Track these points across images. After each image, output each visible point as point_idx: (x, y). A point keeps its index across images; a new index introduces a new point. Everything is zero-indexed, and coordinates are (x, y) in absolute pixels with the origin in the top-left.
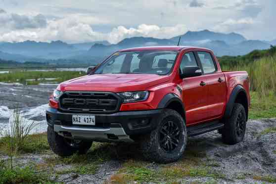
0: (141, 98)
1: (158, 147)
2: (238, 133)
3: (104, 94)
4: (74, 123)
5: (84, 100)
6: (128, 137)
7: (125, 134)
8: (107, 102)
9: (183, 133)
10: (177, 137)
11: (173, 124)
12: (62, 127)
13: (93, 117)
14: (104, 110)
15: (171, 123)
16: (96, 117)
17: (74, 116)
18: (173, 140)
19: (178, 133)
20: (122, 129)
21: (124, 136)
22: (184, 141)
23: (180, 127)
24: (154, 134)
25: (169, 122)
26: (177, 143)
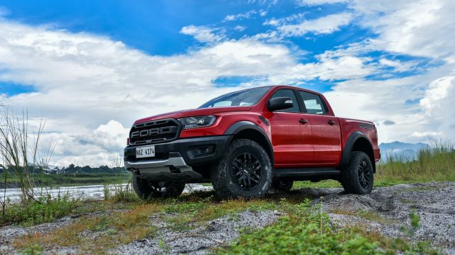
0: (206, 123)
1: (229, 182)
2: (362, 183)
3: (164, 121)
4: (138, 156)
5: (147, 131)
6: (191, 169)
7: (185, 164)
8: (168, 130)
9: (266, 168)
10: (258, 172)
11: (251, 156)
12: (129, 163)
13: (153, 147)
14: (165, 139)
15: (247, 155)
16: (156, 147)
17: (138, 149)
18: (252, 175)
19: (258, 168)
20: (182, 158)
21: (184, 167)
22: (268, 178)
23: (261, 160)
24: (223, 165)
25: (245, 154)
26: (257, 179)
